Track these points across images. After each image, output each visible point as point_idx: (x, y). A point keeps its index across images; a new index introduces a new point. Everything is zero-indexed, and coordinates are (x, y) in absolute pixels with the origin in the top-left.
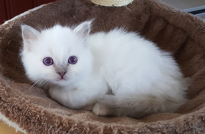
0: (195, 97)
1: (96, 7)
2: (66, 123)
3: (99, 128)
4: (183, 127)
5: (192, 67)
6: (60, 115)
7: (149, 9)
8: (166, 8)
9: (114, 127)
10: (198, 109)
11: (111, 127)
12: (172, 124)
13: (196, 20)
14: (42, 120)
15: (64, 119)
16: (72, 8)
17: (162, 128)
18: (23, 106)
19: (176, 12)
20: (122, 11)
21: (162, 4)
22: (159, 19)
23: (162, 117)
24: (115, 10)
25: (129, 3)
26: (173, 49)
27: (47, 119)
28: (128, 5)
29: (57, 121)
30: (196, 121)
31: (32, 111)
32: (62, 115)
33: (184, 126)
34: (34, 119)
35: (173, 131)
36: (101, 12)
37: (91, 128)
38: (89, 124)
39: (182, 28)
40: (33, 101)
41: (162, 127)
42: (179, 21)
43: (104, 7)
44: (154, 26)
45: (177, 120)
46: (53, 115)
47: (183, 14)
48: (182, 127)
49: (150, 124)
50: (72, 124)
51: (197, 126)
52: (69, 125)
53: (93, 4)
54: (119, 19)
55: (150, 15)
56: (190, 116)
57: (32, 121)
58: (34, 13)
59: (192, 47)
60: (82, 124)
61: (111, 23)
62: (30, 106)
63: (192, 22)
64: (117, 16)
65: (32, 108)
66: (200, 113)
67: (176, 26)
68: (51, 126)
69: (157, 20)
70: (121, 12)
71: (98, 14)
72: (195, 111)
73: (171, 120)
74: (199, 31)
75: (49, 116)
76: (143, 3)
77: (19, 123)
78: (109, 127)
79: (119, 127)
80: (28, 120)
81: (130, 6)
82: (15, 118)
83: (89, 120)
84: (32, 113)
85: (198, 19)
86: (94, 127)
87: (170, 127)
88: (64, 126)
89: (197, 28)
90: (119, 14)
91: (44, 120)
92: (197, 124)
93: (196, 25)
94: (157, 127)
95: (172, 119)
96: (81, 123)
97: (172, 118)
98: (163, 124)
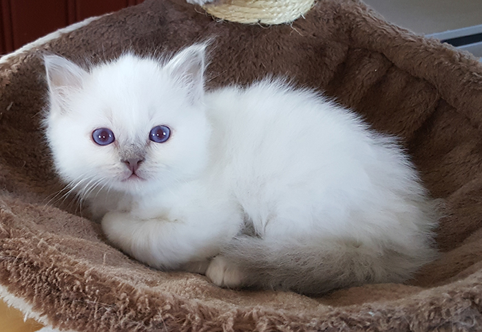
0: (455, 247)
1: (217, 26)
2: (143, 303)
3: (224, 315)
4: (427, 318)
5: (450, 174)
6: (129, 282)
7: (346, 32)
8: (387, 30)
9: (259, 316)
10: (464, 276)
11: (251, 314)
12: (399, 312)
13: (460, 61)
14: (86, 294)
15: (139, 292)
16: (160, 27)
17: (375, 319)
18: (42, 259)
19: (413, 40)
20: (282, 36)
21: (379, 20)
22: (370, 57)
23: (376, 294)
24: (264, 32)
25: (299, 16)
26: (403, 130)
27: (98, 291)
28: (296, 20)
29: (122, 297)
30: (459, 305)
31: (62, 272)
32: (135, 282)
33: (429, 316)
34: (67, 292)
35: (402, 327)
36: (230, 36)
37: (204, 316)
38: (200, 306)
39: (427, 79)
40: (66, 249)
41: (375, 317)
42: (419, 62)
43: (236, 25)
44: (357, 72)
45: (413, 302)
46: (114, 282)
47: (429, 44)
48: (425, 319)
49: (347, 311)
50: (159, 306)
51: (459, 316)
52: (152, 307)
53: (211, 19)
54: (275, 54)
55: (349, 46)
56: (443, 291)
57: (62, 294)
58: (70, 37)
59: (449, 125)
60: (182, 306)
61: (254, 64)
62: (58, 260)
63: (450, 64)
64: (269, 48)
65: (64, 264)
66: (469, 286)
67: (412, 74)
68: (109, 310)
69: (366, 58)
70: (279, 37)
71: (222, 42)
72: (456, 280)
73: (398, 301)
74: (469, 87)
75: (104, 284)
76: (332, 17)
77: (32, 300)
78: (248, 314)
79: (271, 315)
80: (52, 292)
81: (301, 24)
82: (23, 288)
83: (198, 296)
84: (64, 276)
85: (466, 57)
86: (210, 313)
87: (396, 319)
88: (138, 309)
89: (463, 78)
90: (272, 42)
91: (92, 293)
92: (462, 313)
93: (461, 72)
94: (363, 317)
95: (399, 298)
96: (180, 303)
97: (400, 296)
98: (378, 310)
